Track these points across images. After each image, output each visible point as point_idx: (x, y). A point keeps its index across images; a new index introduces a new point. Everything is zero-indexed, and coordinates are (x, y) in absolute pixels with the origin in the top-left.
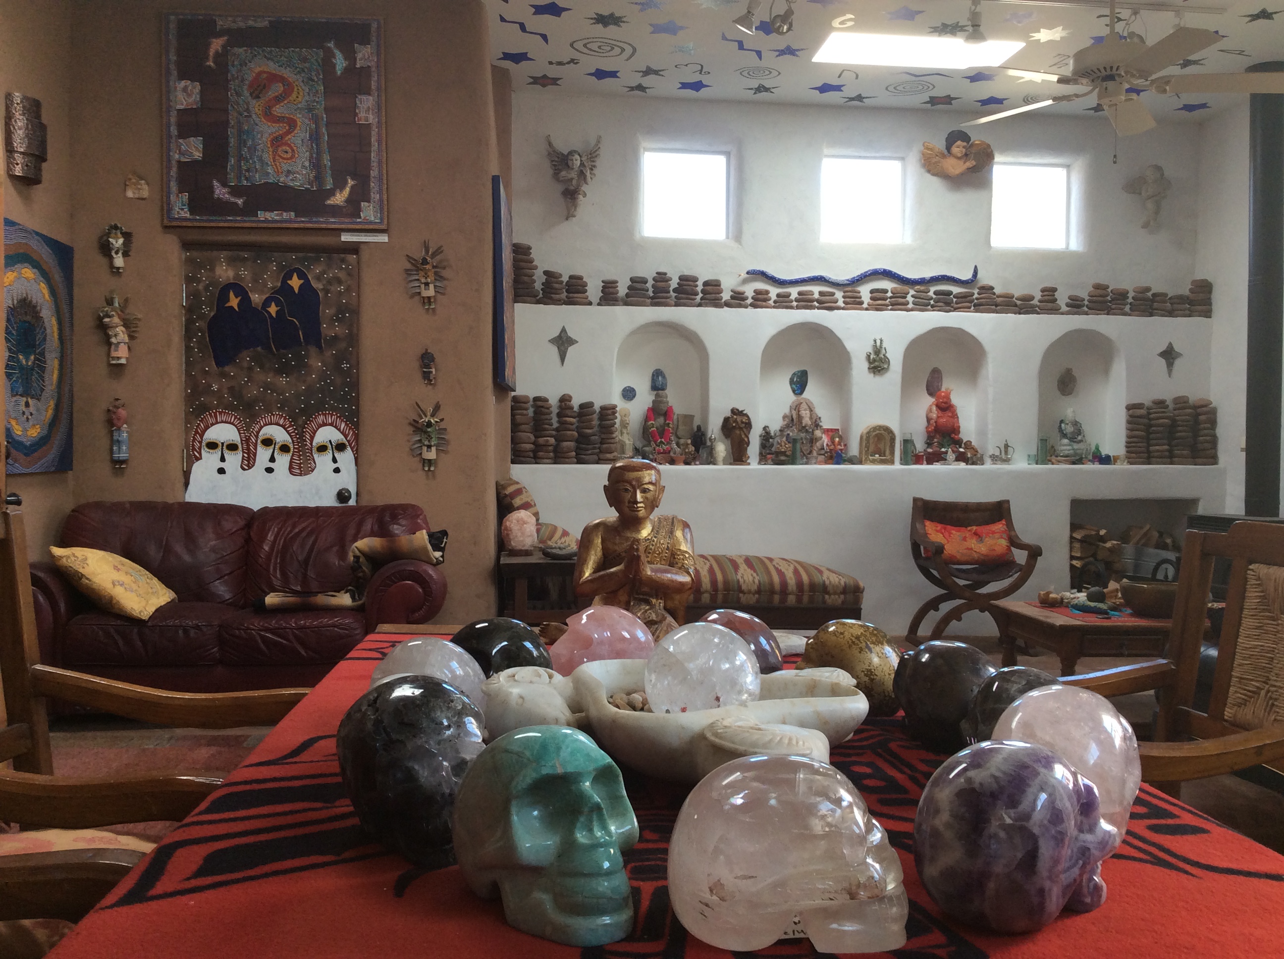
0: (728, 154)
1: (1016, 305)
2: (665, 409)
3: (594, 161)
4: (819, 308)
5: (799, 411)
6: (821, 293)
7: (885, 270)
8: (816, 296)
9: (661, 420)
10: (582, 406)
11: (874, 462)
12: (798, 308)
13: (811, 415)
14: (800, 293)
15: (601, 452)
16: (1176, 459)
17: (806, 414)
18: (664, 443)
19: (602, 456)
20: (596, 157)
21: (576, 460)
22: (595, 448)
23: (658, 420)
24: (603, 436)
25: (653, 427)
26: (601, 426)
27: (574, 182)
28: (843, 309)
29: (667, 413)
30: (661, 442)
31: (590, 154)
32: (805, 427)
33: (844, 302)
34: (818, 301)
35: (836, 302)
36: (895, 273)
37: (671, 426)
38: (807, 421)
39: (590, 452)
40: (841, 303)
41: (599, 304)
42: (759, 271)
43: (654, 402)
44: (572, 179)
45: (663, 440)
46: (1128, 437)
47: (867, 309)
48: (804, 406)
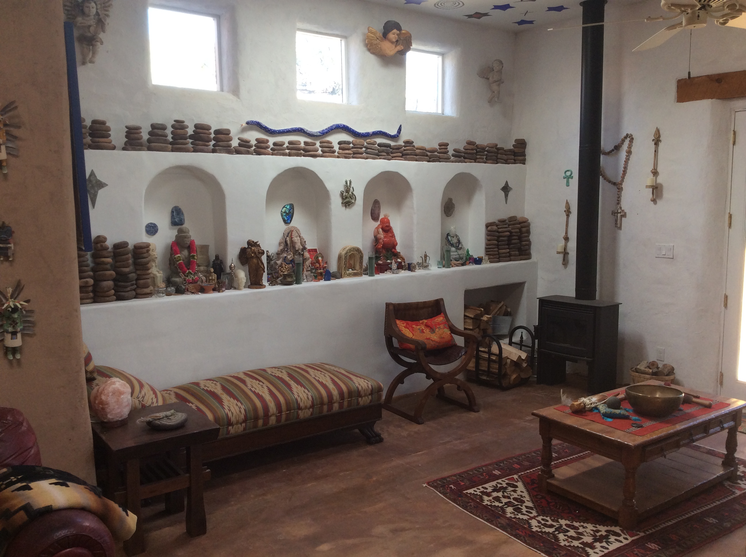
0: (218, 17)
1: (427, 156)
2: (189, 243)
3: (107, 11)
4: (304, 156)
5: (292, 238)
6: (305, 143)
7: (344, 125)
8: (302, 145)
9: (185, 253)
10: (117, 246)
11: (349, 275)
12: (290, 155)
13: (301, 240)
14: (290, 143)
15: (138, 287)
16: (512, 257)
17: (296, 239)
18: (191, 274)
19: (139, 291)
20: (109, 6)
21: (115, 297)
22: (132, 285)
23: (183, 253)
24: (138, 272)
25: (180, 260)
26: (135, 264)
27: (92, 29)
28: (322, 156)
29: (191, 247)
30: (190, 273)
31: (104, 3)
32: (298, 250)
33: (322, 151)
34: (304, 150)
35: (317, 151)
36: (351, 129)
37: (196, 257)
38: (298, 246)
39: (129, 289)
40: (320, 152)
41: (124, 149)
42: (256, 122)
43: (176, 236)
44: (89, 26)
45: (191, 271)
46: (487, 245)
47: (338, 157)
48: (294, 234)
